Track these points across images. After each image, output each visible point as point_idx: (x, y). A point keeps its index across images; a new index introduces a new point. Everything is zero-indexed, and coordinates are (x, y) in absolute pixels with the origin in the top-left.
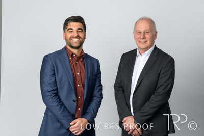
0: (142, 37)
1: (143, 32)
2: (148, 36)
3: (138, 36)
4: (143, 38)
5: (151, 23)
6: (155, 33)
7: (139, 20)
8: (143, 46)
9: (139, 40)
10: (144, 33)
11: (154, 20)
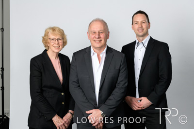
0: (97, 37)
1: (97, 32)
2: (102, 36)
3: (93, 36)
4: (99, 38)
5: (104, 24)
6: (108, 33)
7: (93, 21)
8: (98, 45)
9: (95, 39)
10: (99, 33)
11: (106, 21)
